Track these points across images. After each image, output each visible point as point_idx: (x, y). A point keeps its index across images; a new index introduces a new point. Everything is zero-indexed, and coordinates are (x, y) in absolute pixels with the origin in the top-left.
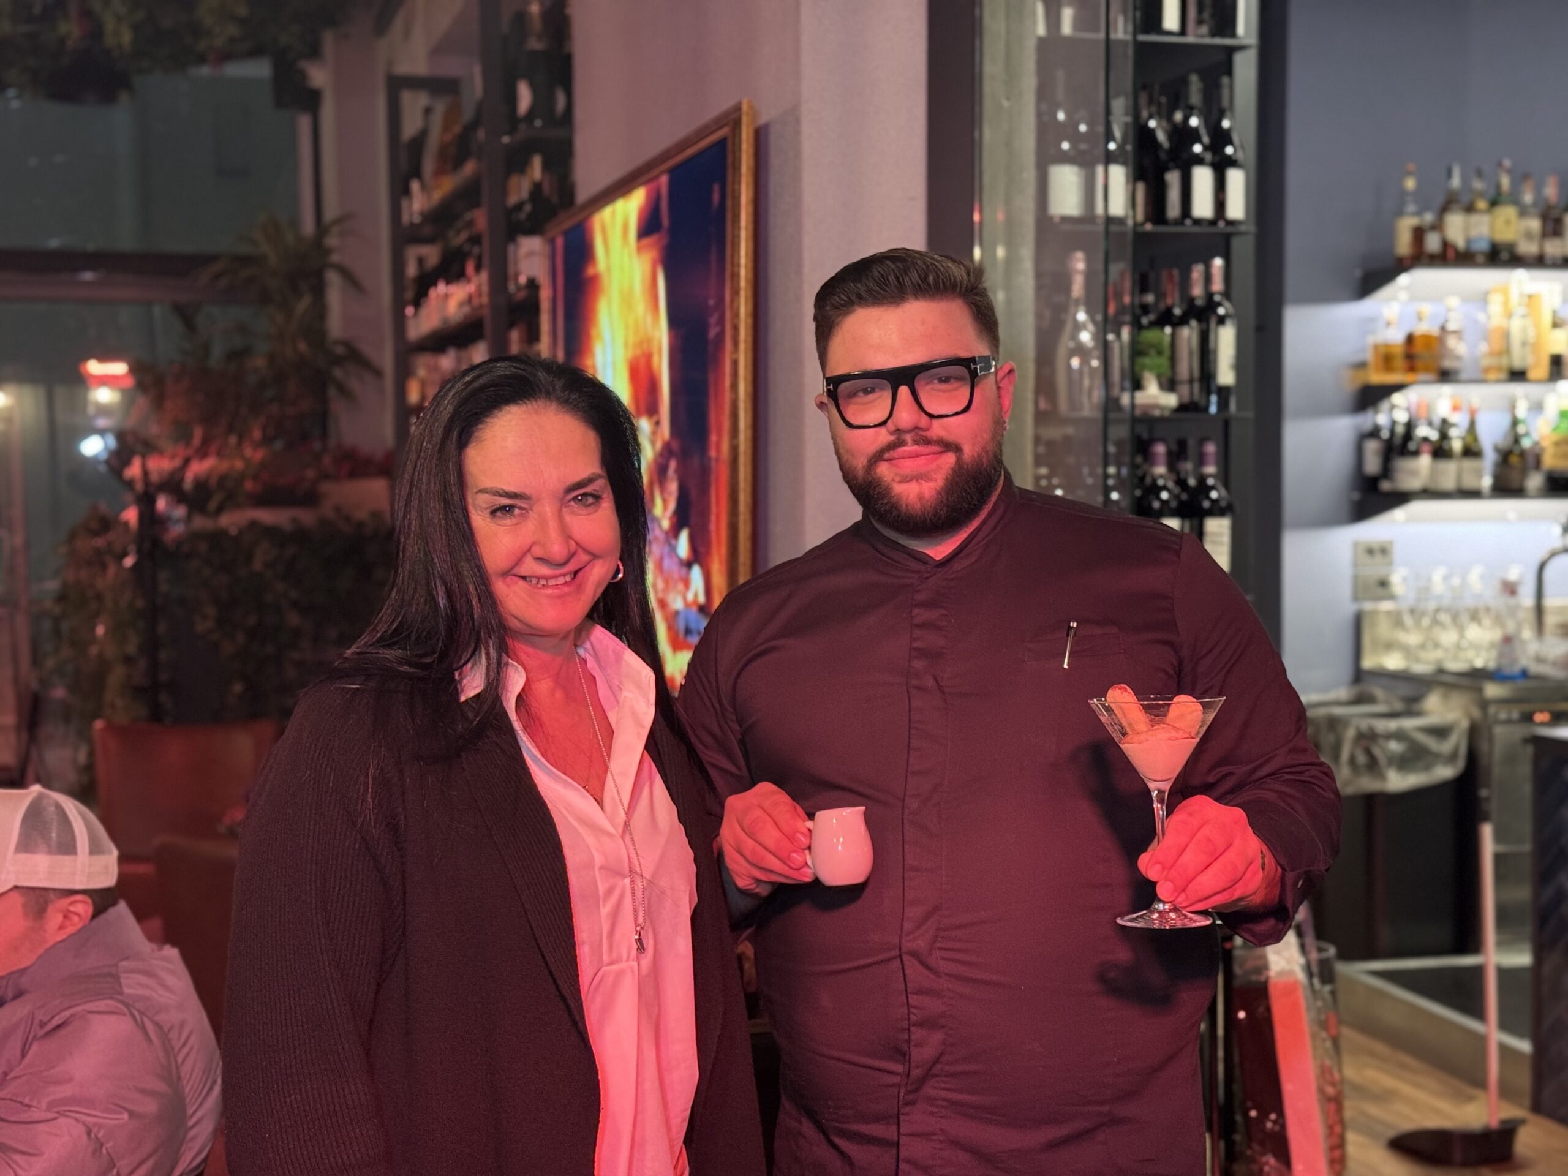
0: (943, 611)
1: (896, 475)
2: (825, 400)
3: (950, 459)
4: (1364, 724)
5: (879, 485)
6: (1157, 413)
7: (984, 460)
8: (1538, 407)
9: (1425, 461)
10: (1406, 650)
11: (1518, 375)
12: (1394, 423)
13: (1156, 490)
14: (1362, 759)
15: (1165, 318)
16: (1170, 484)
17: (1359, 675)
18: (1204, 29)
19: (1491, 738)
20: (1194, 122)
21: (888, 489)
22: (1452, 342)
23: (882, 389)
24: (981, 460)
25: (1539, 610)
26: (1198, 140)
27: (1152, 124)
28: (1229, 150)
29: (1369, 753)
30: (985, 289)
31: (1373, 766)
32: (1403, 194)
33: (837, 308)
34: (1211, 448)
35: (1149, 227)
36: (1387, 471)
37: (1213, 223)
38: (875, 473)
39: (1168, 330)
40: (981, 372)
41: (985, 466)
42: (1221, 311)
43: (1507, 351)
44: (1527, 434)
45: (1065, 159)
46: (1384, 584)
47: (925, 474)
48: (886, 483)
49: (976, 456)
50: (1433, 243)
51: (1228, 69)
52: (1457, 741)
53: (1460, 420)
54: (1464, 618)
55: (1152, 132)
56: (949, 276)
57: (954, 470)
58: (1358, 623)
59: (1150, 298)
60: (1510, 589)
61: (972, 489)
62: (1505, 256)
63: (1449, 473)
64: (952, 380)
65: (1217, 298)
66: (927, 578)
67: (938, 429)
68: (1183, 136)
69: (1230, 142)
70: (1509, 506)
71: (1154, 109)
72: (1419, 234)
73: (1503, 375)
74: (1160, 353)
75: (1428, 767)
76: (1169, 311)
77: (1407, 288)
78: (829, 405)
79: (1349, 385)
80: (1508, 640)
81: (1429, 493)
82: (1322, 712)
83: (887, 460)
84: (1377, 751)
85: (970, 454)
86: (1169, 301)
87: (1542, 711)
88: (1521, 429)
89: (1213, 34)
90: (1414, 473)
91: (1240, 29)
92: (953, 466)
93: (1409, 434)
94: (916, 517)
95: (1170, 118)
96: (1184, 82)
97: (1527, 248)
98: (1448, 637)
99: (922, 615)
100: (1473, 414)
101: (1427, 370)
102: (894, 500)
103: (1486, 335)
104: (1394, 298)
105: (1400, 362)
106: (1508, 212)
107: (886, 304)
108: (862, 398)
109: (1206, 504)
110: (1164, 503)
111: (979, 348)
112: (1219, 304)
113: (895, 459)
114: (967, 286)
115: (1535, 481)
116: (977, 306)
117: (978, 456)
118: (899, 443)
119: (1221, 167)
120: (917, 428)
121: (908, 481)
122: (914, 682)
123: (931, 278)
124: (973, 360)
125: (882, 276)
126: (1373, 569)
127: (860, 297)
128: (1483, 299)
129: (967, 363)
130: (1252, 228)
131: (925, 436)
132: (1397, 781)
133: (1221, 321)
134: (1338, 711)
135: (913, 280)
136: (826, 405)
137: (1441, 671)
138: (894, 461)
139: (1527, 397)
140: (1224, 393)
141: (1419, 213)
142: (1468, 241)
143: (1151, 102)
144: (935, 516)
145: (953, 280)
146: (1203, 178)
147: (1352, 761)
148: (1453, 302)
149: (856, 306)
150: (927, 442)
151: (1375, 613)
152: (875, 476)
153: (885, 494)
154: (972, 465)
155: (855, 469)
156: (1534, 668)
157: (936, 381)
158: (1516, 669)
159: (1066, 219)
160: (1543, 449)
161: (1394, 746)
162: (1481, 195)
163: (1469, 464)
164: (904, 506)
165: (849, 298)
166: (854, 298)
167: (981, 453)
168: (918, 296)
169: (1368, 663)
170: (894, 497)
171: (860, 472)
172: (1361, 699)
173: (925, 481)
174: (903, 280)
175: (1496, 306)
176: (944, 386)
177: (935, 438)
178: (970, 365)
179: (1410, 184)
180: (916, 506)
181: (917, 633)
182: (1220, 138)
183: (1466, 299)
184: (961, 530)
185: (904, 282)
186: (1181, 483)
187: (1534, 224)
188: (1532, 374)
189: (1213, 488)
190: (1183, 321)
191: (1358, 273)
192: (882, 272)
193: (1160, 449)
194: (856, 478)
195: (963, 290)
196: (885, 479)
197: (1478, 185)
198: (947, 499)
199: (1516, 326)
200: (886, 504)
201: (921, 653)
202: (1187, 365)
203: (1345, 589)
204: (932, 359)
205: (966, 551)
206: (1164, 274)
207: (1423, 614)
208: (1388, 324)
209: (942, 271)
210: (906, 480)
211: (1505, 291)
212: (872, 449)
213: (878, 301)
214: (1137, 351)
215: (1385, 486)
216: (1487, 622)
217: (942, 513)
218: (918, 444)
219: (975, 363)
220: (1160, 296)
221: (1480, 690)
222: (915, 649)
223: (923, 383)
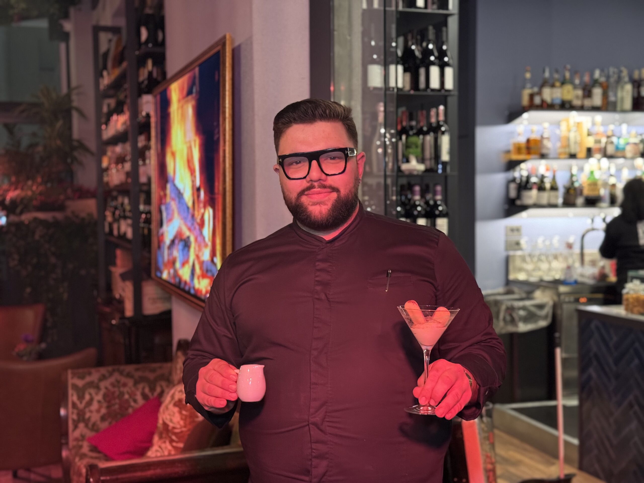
0: (329, 264)
1: (310, 202)
2: (278, 167)
3: (334, 195)
4: (509, 303)
5: (302, 207)
6: (415, 173)
7: (350, 196)
8: (581, 169)
9: (534, 192)
10: (527, 271)
11: (573, 156)
12: (522, 176)
13: (415, 206)
14: (508, 318)
15: (420, 132)
16: (422, 204)
17: (508, 282)
18: (435, 6)
19: (562, 309)
20: (431, 46)
21: (306, 208)
22: (546, 142)
23: (304, 162)
24: (349, 196)
25: (582, 255)
26: (433, 54)
27: (413, 47)
28: (446, 59)
29: (511, 315)
30: (352, 118)
31: (513, 321)
32: (525, 80)
33: (284, 124)
34: (439, 188)
35: (412, 92)
36: (519, 196)
37: (439, 90)
38: (300, 201)
39: (421, 137)
40: (350, 155)
41: (350, 199)
42: (443, 129)
43: (568, 146)
44: (577, 181)
45: (374, 62)
46: (518, 244)
47: (323, 202)
48: (305, 206)
49: (346, 194)
50: (537, 100)
51: (446, 24)
52: (547, 310)
53: (549, 174)
54: (551, 258)
55: (413, 51)
56: (336, 111)
57: (336, 201)
58: (507, 260)
59: (414, 123)
60: (570, 246)
61: (344, 209)
62: (567, 106)
63: (545, 197)
64: (336, 159)
65: (441, 123)
66: (323, 248)
67: (331, 181)
68: (427, 53)
69: (446, 55)
70: (570, 211)
71: (414, 41)
72: (532, 96)
73: (567, 156)
74: (417, 147)
75: (536, 321)
76: (422, 128)
77: (528, 119)
78: (280, 170)
79: (503, 160)
80: (569, 268)
81: (537, 206)
82: (492, 298)
83: (306, 195)
84: (515, 315)
85: (344, 193)
86: (421, 124)
87: (583, 297)
88: (574, 179)
89: (439, 8)
90: (530, 197)
91: (451, 6)
92: (335, 199)
93: (528, 181)
94: (318, 222)
95: (421, 45)
96: (426, 30)
97: (577, 102)
98: (544, 266)
99: (321, 265)
100: (554, 172)
101: (535, 153)
102: (308, 214)
103: (560, 139)
104: (522, 123)
105: (524, 150)
106: (568, 87)
107: (307, 123)
108: (295, 166)
109: (437, 212)
110: (419, 212)
111: (348, 144)
112: (442, 126)
113: (310, 194)
114: (344, 116)
115: (580, 201)
116: (349, 126)
117: (347, 194)
118: (311, 187)
119: (442, 66)
120: (320, 180)
121: (316, 205)
122: (316, 296)
123: (328, 112)
124: (346, 149)
125: (305, 110)
126: (514, 238)
127: (295, 119)
128: (558, 124)
129: (343, 150)
130: (456, 93)
131: (323, 184)
132: (523, 328)
133: (443, 133)
134: (499, 298)
135: (319, 112)
136: (278, 169)
137: (542, 281)
138: (309, 195)
139: (577, 165)
140: (445, 164)
141: (532, 88)
142: (552, 100)
143: (413, 38)
144: (327, 221)
145: (337, 113)
146: (434, 71)
147: (504, 319)
148: (546, 125)
149: (293, 123)
150: (324, 187)
151: (514, 256)
152: (300, 203)
153: (305, 211)
154: (344, 198)
155: (291, 199)
156: (580, 279)
157: (329, 159)
158: (572, 280)
159: (375, 89)
160: (583, 187)
161: (522, 313)
162: (558, 80)
163: (553, 193)
164: (313, 216)
165: (290, 120)
166: (292, 120)
167: (349, 193)
168: (321, 119)
169: (512, 277)
170: (309, 212)
171: (294, 201)
172: (509, 292)
173: (323, 205)
174: (315, 112)
175: (564, 127)
176: (332, 161)
177: (328, 185)
178: (345, 151)
179: (528, 75)
180: (318, 216)
181: (318, 273)
182: (442, 54)
183: (551, 123)
184: (339, 228)
185: (315, 113)
186: (427, 203)
187: (580, 92)
188: (579, 155)
189: (440, 205)
190: (427, 133)
191: (507, 113)
192: (305, 108)
193: (417, 188)
194: (291, 203)
195: (342, 118)
196: (305, 204)
197: (556, 76)
198: (333, 214)
199: (572, 135)
200: (305, 215)
201: (320, 283)
202: (428, 153)
203: (501, 246)
204: (328, 148)
205: (341, 237)
206: (419, 113)
207: (534, 256)
208: (519, 134)
209: (333, 108)
210: (314, 204)
211: (567, 120)
212: (299, 190)
213: (303, 121)
214: (407, 146)
215: (518, 203)
216: (561, 259)
217: (330, 220)
218: (320, 188)
219: (347, 151)
220: (418, 122)
221: (557, 289)
222: (317, 281)
223: (323, 159)
